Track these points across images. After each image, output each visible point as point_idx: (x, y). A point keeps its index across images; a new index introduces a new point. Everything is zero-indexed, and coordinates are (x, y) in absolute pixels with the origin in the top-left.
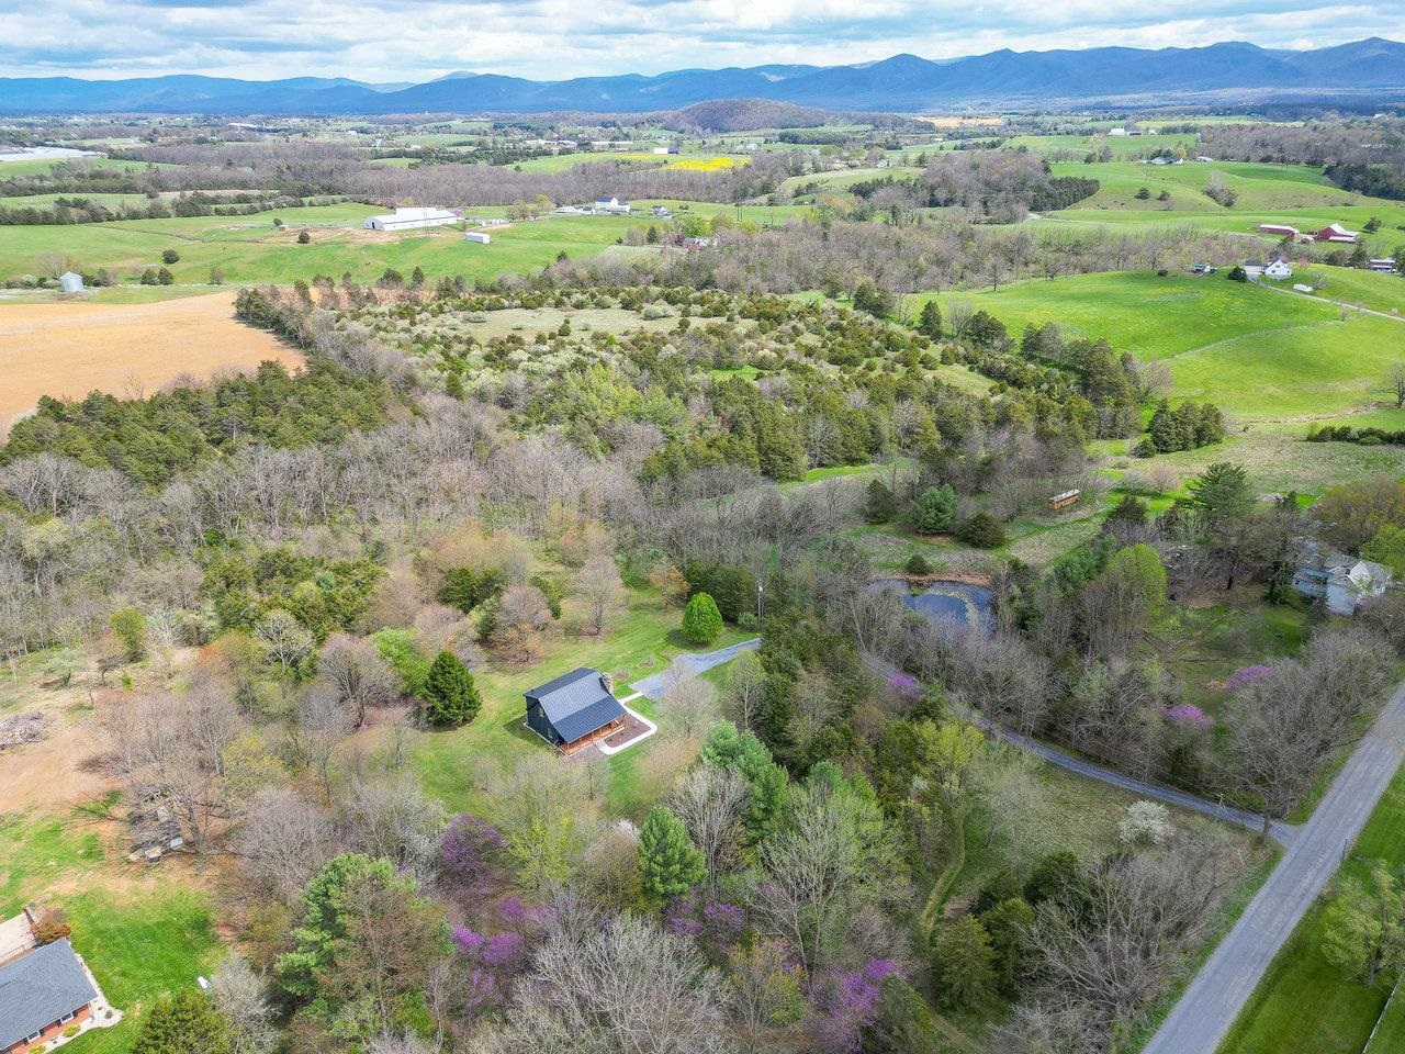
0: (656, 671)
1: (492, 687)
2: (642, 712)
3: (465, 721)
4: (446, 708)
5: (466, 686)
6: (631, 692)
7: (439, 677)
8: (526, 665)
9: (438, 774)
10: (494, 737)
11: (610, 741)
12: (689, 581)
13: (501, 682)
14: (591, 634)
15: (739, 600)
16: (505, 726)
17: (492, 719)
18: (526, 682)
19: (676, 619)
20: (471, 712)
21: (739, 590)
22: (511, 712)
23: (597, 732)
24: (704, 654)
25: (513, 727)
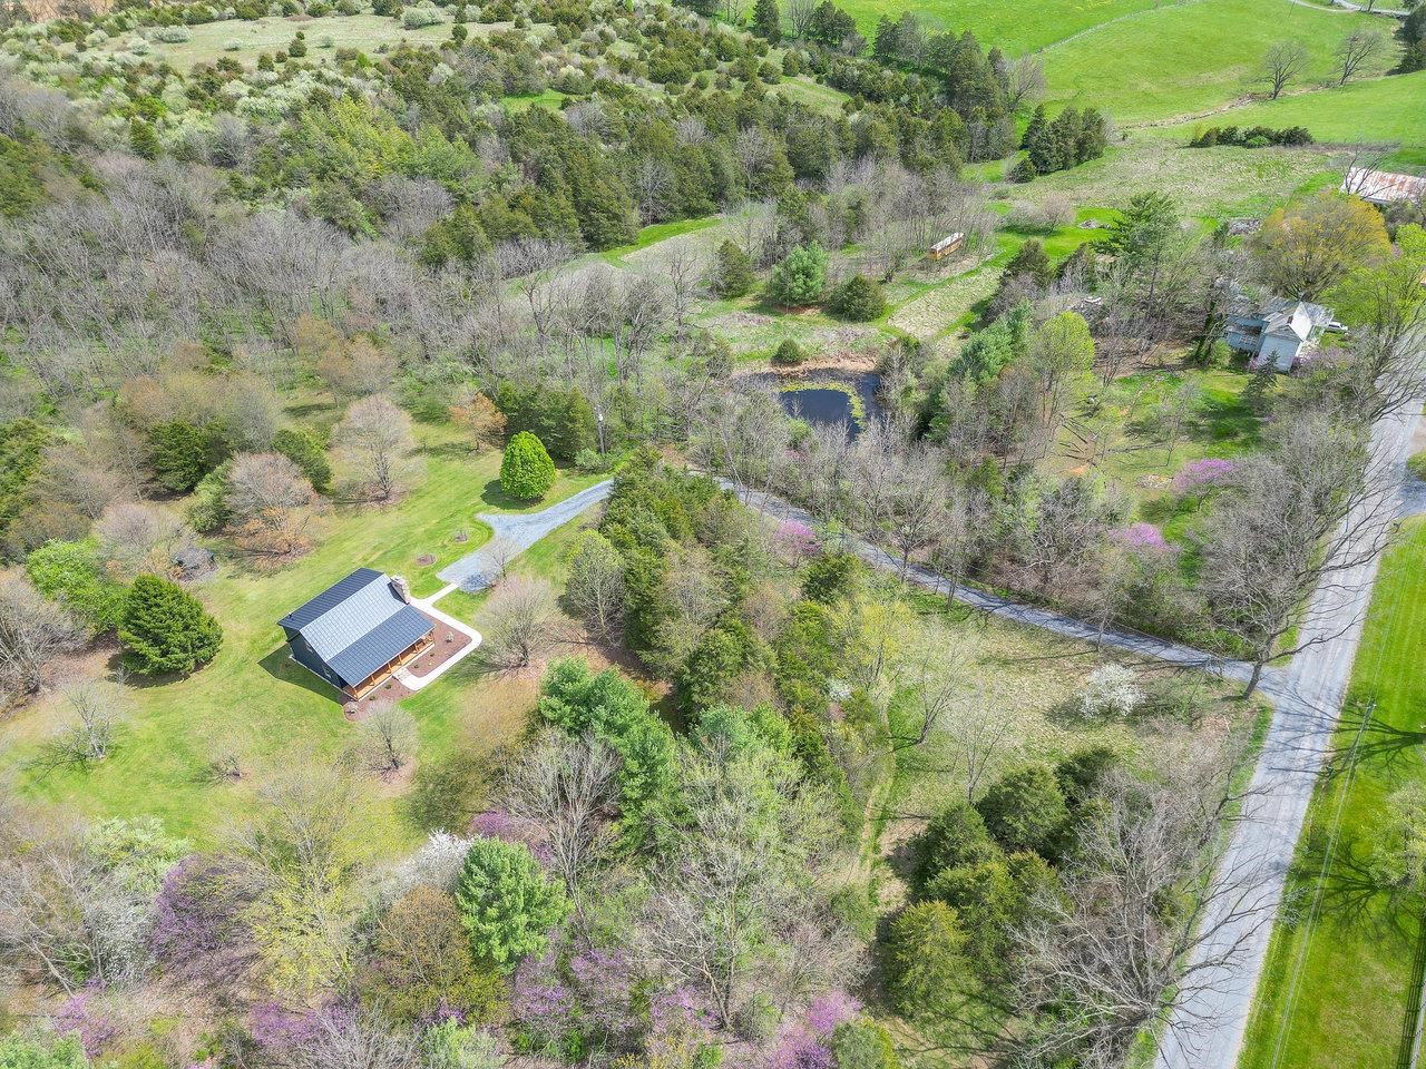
0: (472, 547)
1: (240, 599)
2: (458, 614)
3: (199, 666)
4: (164, 654)
5: (190, 616)
6: (442, 585)
7: (142, 613)
8: (288, 559)
9: (162, 759)
10: (247, 683)
11: (416, 669)
12: (503, 410)
13: (253, 589)
14: (379, 499)
15: (573, 433)
16: (260, 663)
17: (242, 653)
18: (291, 587)
19: (491, 464)
20: (204, 652)
21: (573, 420)
22: (269, 638)
23: (394, 662)
24: (534, 513)
25: (272, 664)
